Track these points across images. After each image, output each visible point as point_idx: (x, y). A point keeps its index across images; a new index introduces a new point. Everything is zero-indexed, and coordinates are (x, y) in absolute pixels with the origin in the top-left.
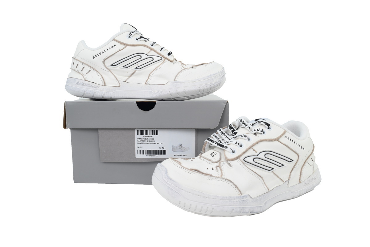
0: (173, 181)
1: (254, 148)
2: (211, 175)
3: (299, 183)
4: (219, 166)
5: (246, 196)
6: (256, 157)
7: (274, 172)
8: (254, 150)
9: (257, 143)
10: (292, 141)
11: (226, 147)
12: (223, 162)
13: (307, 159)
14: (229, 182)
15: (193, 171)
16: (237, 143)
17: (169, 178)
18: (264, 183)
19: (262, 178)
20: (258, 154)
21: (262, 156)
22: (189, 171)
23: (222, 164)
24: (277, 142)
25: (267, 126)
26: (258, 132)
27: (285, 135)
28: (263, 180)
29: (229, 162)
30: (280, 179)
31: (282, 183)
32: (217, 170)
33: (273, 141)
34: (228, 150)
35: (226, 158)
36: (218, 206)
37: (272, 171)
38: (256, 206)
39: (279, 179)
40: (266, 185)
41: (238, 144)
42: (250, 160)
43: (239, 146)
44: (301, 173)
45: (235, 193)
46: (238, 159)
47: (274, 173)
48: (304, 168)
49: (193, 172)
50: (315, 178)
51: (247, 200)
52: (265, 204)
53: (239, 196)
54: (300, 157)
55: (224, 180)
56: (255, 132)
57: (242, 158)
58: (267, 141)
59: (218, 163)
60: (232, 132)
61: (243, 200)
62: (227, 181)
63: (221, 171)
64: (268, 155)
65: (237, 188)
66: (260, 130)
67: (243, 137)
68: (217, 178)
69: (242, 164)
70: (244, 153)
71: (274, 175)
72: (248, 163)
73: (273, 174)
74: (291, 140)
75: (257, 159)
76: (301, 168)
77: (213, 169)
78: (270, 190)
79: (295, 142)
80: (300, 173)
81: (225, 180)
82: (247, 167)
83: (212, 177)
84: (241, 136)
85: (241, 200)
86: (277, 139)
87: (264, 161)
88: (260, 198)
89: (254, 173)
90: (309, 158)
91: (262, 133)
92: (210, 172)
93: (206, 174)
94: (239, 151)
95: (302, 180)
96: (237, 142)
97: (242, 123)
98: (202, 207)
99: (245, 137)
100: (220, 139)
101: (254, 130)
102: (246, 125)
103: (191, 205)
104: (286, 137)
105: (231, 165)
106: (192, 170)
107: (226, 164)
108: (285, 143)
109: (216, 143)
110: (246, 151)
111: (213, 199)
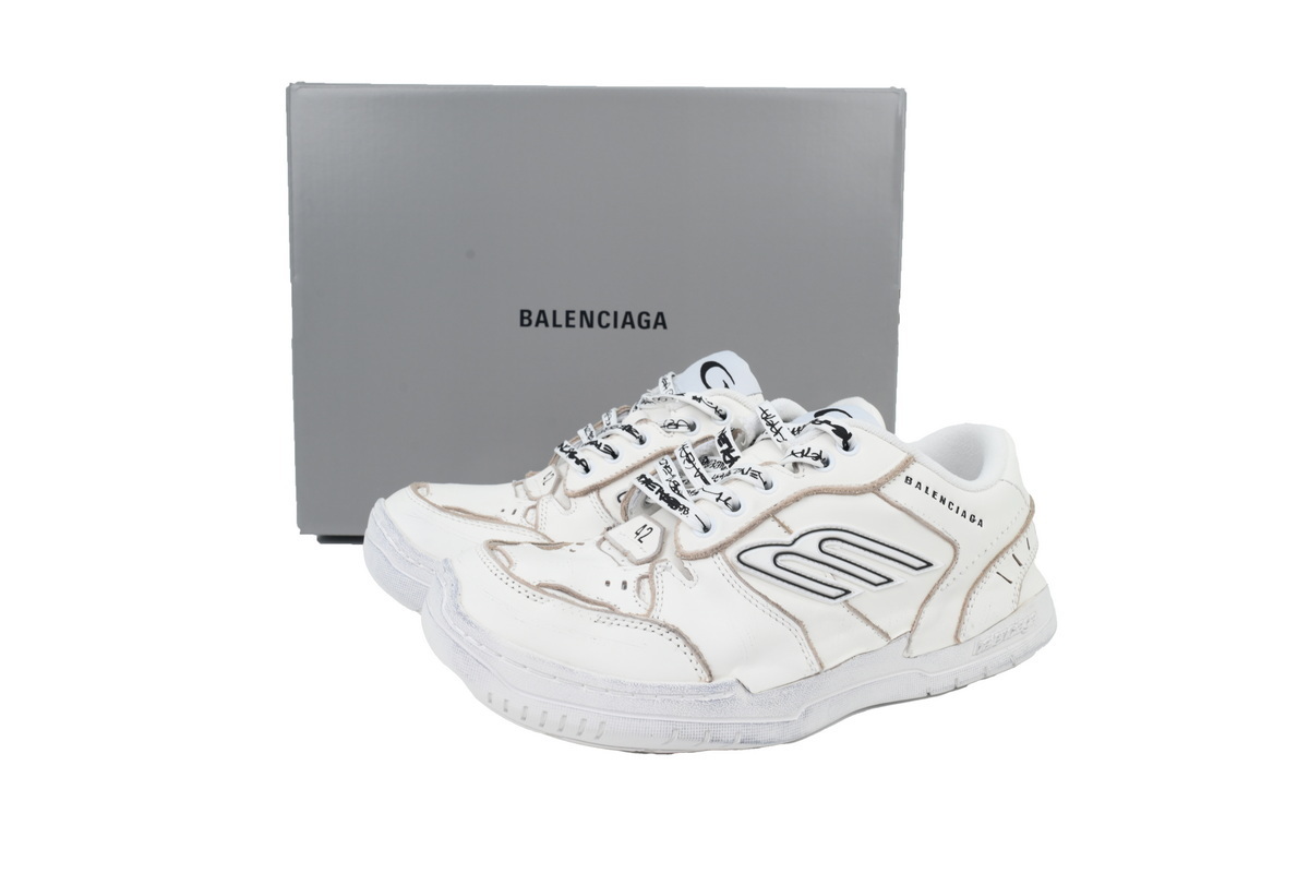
0: (470, 623)
1: (783, 516)
2: (612, 609)
3: (952, 642)
4: (648, 577)
5: (729, 686)
6: (783, 550)
7: (850, 603)
8: (782, 525)
9: (797, 499)
10: (934, 493)
11: (684, 507)
12: (664, 564)
13: (996, 558)
14: (671, 635)
15: (546, 593)
16: (723, 498)
17: (460, 613)
18: (809, 641)
19: (799, 622)
20: (795, 540)
21: (809, 546)
22: (531, 592)
23: (659, 570)
24: (871, 498)
25: (840, 440)
26: (805, 459)
27: (908, 473)
28: (805, 632)
29: (687, 564)
30: (875, 627)
31: (883, 642)
32: (639, 589)
33: (855, 494)
34: (689, 520)
35: (678, 547)
36: (622, 715)
37: (846, 601)
38: (764, 721)
39: (869, 628)
40: (813, 649)
41: (725, 502)
42: (763, 558)
43: (728, 511)
44: (963, 609)
45: (691, 674)
46: (719, 555)
47: (850, 607)
48: (977, 590)
49: (545, 597)
50: (1024, 626)
51: (733, 699)
52: (806, 714)
53: (702, 684)
54: (962, 552)
55: (652, 628)
56: (794, 459)
57: (732, 552)
58: (832, 493)
59: (648, 565)
60: (721, 455)
61: (714, 697)
62: (663, 630)
63: (654, 594)
64: (835, 542)
65: (699, 656)
66: (811, 451)
67: (748, 478)
68: (631, 619)
69: (731, 572)
70: (742, 534)
71: (850, 613)
72: (752, 571)
73: (846, 609)
74: (930, 492)
75: (789, 557)
76: (967, 590)
77: (625, 585)
78: (827, 666)
79: (943, 500)
80: (960, 607)
81: (657, 626)
82: (747, 584)
83: (613, 616)
84: (742, 471)
85: (707, 699)
86: (875, 489)
87: (816, 564)
88: (785, 692)
89: (770, 606)
90: (1006, 555)
91: (819, 463)
92: (612, 595)
93: (595, 603)
94: (726, 524)
95: (968, 631)
96: (721, 494)
97: (764, 422)
98: (564, 716)
99: (753, 475)
100: (678, 479)
101: (793, 453)
102: (777, 432)
103: (525, 707)
104: (908, 480)
105: (692, 572)
106: (541, 587)
107: (675, 570)
108: (902, 502)
109: (661, 491)
110: (752, 527)
111: (607, 691)
